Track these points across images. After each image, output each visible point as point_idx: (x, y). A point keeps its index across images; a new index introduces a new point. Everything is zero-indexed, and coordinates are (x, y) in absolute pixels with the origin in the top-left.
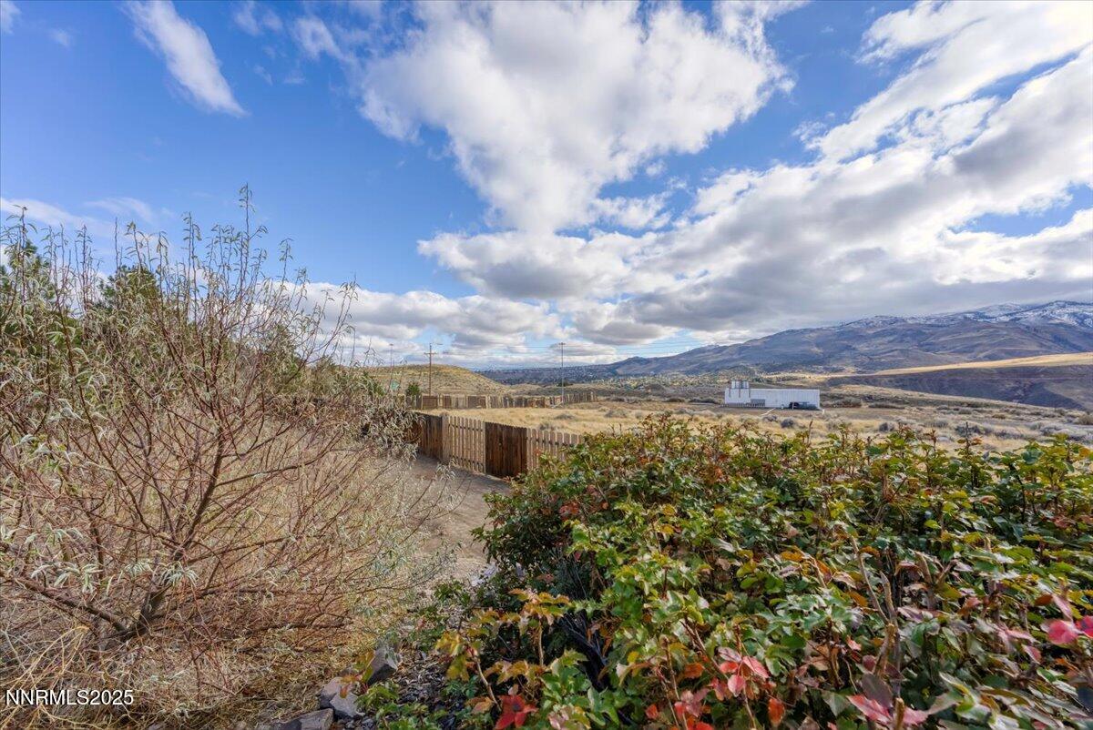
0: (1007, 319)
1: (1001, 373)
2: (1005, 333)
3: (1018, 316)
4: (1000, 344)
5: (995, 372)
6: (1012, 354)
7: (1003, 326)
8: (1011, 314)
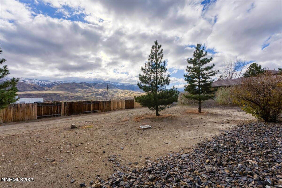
0: (23, 81)
1: (23, 95)
2: (23, 85)
3: (25, 81)
4: (21, 88)
5: (22, 95)
6: (24, 90)
7: (22, 83)
8: (23, 80)
